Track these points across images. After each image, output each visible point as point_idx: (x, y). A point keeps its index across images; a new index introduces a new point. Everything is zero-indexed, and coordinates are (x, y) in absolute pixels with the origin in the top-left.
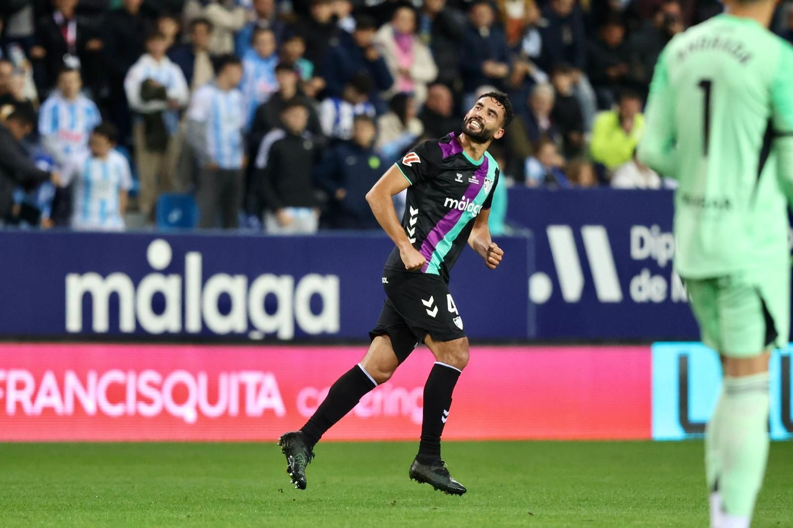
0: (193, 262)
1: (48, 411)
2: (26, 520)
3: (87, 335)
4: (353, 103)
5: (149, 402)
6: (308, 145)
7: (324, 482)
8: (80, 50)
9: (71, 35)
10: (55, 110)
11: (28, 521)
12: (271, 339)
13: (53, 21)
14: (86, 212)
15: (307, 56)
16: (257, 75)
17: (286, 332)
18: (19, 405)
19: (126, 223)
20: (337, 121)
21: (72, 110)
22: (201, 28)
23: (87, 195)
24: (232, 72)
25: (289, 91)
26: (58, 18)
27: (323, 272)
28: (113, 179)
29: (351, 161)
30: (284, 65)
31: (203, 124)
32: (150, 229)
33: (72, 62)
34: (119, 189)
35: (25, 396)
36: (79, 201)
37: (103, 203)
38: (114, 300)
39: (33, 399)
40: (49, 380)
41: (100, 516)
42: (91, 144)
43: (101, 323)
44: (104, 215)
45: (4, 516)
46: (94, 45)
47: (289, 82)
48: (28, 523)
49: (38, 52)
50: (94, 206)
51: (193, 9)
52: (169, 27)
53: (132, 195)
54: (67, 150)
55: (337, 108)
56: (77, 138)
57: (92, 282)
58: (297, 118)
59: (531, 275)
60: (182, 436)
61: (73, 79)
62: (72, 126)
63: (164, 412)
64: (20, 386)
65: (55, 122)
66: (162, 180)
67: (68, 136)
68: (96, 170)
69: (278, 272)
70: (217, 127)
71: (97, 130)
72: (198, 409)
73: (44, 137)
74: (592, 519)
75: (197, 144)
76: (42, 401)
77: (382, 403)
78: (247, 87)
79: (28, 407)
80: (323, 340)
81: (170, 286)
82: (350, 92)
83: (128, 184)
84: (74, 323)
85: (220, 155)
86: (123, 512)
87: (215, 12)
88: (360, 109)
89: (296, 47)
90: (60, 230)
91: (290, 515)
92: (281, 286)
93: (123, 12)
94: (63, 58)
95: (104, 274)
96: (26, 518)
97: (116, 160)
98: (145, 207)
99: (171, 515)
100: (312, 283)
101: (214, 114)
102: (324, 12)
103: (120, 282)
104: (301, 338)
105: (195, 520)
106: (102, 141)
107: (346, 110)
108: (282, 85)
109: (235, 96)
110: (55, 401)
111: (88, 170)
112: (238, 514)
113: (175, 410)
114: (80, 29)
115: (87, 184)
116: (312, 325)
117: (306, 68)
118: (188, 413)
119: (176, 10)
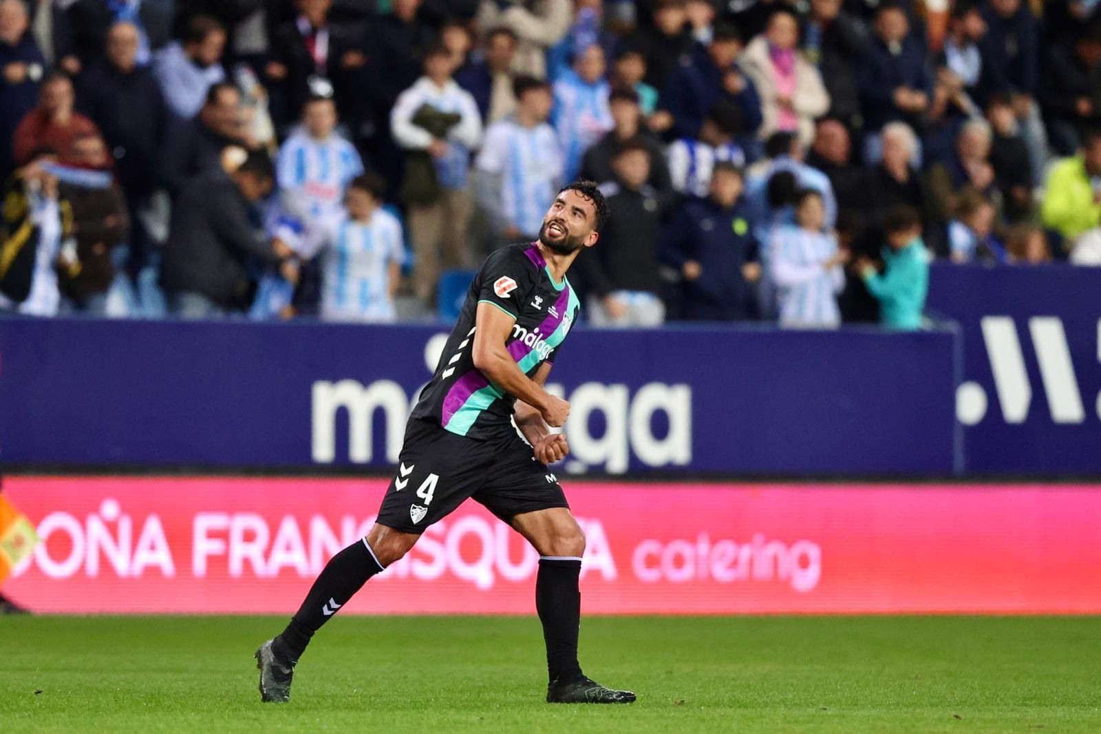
1: (288, 572)
2: (256, 723)
3: (342, 466)
5: (428, 559)
6: (650, 204)
7: (671, 672)
8: (333, 71)
9: (321, 50)
10: (300, 154)
11: (261, 724)
12: (597, 472)
13: (296, 29)
14: (340, 296)
15: (647, 80)
16: (579, 106)
17: (618, 464)
18: (247, 563)
19: (398, 309)
20: (692, 169)
21: (323, 153)
22: (502, 41)
23: (342, 273)
24: (539, 100)
25: (628, 128)
26: (303, 25)
27: (670, 380)
28: (379, 250)
29: (708, 225)
30: (621, 93)
31: (498, 176)
32: (429, 319)
33: (322, 87)
34: (388, 260)
35: (255, 551)
36: (331, 277)
37: (364, 284)
38: (379, 419)
39: (267, 554)
40: (289, 528)
41: (360, 717)
42: (346, 201)
43: (361, 451)
44: (366, 299)
45: (226, 717)
46: (353, 59)
47: (628, 114)
48: (260, 727)
49: (276, 70)
50: (352, 288)
51: (488, 15)
52: (457, 40)
53: (406, 271)
54: (316, 210)
55: (692, 153)
56: (328, 193)
57: (348, 393)
58: (635, 167)
59: (959, 384)
60: (473, 607)
61: (324, 112)
62: (324, 176)
63: (449, 576)
64: (249, 537)
65: (301, 171)
66: (445, 251)
67: (316, 190)
68: (355, 238)
69: (607, 380)
70: (517, 179)
71: (357, 183)
72: (495, 569)
73: (283, 190)
74: (1042, 724)
75: (489, 202)
76: (280, 558)
77: (751, 562)
78: (564, 122)
79: (259, 567)
80: (669, 474)
82: (710, 130)
83: (400, 255)
84: (323, 449)
85: (521, 217)
86: (391, 713)
87: (518, 17)
88: (723, 153)
89: (633, 68)
91: (622, 717)
92: (611, 399)
93: (393, 18)
94: (308, 81)
95: (366, 381)
96: (256, 719)
97: (384, 224)
98: (423, 290)
99: (457, 717)
100: (654, 396)
101: (512, 160)
102: (672, 19)
103: (387, 393)
104: (638, 471)
105: (491, 723)
106: (363, 198)
107: (705, 155)
108: (617, 121)
109: (544, 133)
110: (297, 558)
111: (343, 238)
112: (551, 715)
113: (464, 571)
114: (333, 43)
115: (343, 257)
116: (654, 453)
117: (648, 96)
118: (481, 575)
119: (466, 15)
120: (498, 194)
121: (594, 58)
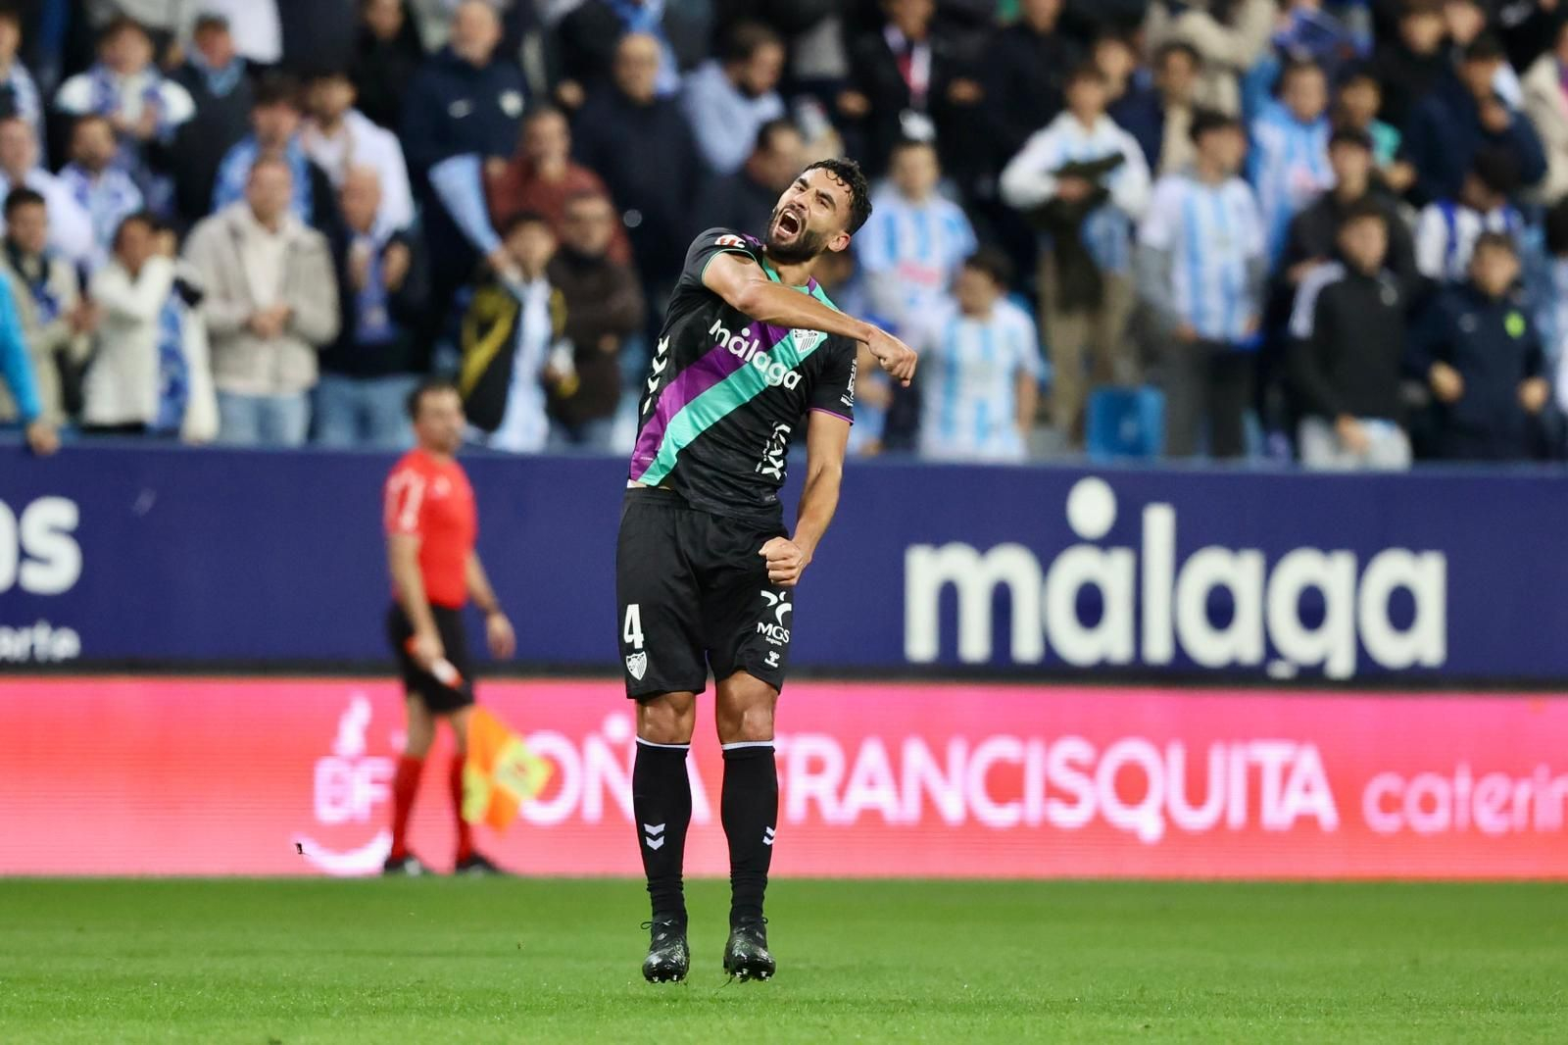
0: (1159, 523)
1: (871, 817)
2: (827, 1031)
3: (949, 667)
4: (1482, 211)
5: (1071, 800)
6: (1390, 294)
7: (1416, 961)
9: (919, 73)
10: (890, 224)
11: (831, 1033)
12: (1312, 677)
13: (884, 45)
14: (947, 424)
15: (1384, 115)
16: (1290, 154)
17: (1342, 665)
18: (812, 803)
19: (1030, 444)
20: (1451, 246)
21: (920, 221)
22: (1178, 62)
23: (951, 392)
24: (1227, 146)
25: (1356, 184)
26: (894, 38)
27: (1416, 546)
28: (1004, 359)
29: (1468, 323)
30: (1345, 134)
31: (1167, 255)
32: (1070, 458)
33: (918, 126)
34: (1018, 375)
35: (823, 787)
36: (934, 398)
37: (982, 407)
38: (1002, 601)
39: (841, 791)
40: (872, 756)
41: (972, 1024)
43: (975, 644)
44: (984, 429)
45: (782, 1023)
46: (964, 91)
47: (1355, 165)
48: (831, 1037)
49: (853, 103)
50: (964, 412)
52: (1115, 60)
54: (912, 301)
55: (1451, 222)
57: (957, 563)
58: (1368, 241)
60: (1135, 868)
61: (920, 163)
62: (923, 252)
63: (1099, 821)
64: (815, 767)
65: (892, 245)
66: (1094, 362)
68: (967, 341)
69: (1326, 545)
70: (1194, 258)
72: (1165, 812)
73: (872, 274)
75: (1154, 290)
76: (859, 797)
77: (1531, 804)
78: (1267, 178)
79: (830, 810)
80: (1414, 679)
81: (1113, 572)
82: (1475, 190)
83: (1034, 366)
84: (921, 643)
85: (1199, 313)
86: (1017, 1018)
87: (1198, 26)
88: (1497, 221)
89: (1364, 98)
90: (898, 459)
91: (1347, 1025)
92: (1332, 572)
93: (1023, 29)
94: (900, 117)
95: (983, 545)
96: (826, 1027)
97: (1010, 322)
98: (1064, 414)
99: (1112, 1024)
100: (1393, 568)
101: (1186, 234)
102: (1424, 31)
103: (1013, 563)
104: (1370, 675)
105: (1160, 1034)
106: (980, 281)
107: (1468, 223)
108: (1341, 177)
110: (883, 797)
111: (952, 342)
112: (1246, 1022)
113: (1122, 816)
114: (938, 64)
115: (951, 369)
116: (1392, 650)
117: (1386, 138)
118: (1145, 822)
119: (1127, 24)
120: (1167, 280)
121: (1310, 87)
